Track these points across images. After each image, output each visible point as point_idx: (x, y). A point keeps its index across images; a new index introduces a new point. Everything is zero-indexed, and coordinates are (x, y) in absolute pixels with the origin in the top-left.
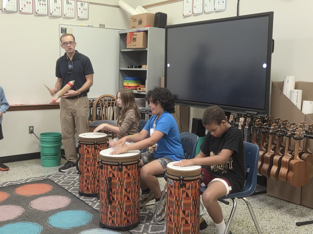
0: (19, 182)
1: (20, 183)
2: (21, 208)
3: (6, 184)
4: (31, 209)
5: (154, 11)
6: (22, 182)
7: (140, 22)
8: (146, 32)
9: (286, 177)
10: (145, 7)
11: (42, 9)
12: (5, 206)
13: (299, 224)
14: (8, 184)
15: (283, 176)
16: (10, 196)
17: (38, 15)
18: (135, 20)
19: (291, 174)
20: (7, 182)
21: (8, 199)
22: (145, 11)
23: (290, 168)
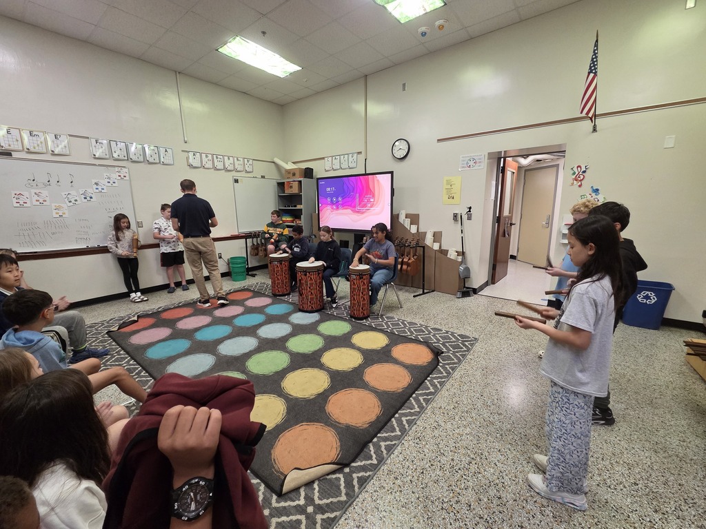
5: (304, 166)
7: (294, 175)
8: (300, 182)
9: (407, 271)
10: (294, 163)
11: (220, 166)
13: (414, 296)
15: (404, 270)
17: (216, 169)
18: (289, 173)
19: (409, 268)
22: (294, 166)
23: (408, 265)
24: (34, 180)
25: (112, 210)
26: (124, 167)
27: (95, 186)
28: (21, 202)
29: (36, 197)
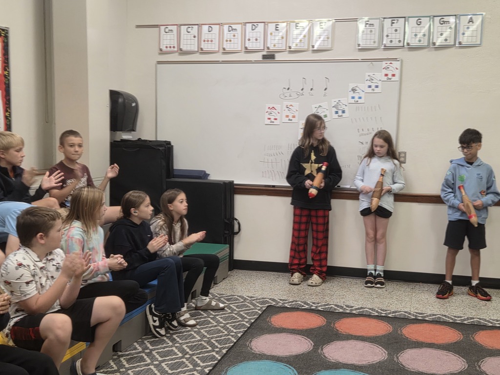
0: (492, 323)
1: (491, 325)
2: (463, 363)
3: (469, 321)
4: (478, 368)
6: (496, 324)
12: (445, 352)
14: (472, 322)
16: (463, 339)
20: (473, 318)
21: (456, 343)
24: (288, 89)
25: (366, 132)
26: (395, 60)
27: (351, 94)
28: (272, 118)
29: (287, 113)
